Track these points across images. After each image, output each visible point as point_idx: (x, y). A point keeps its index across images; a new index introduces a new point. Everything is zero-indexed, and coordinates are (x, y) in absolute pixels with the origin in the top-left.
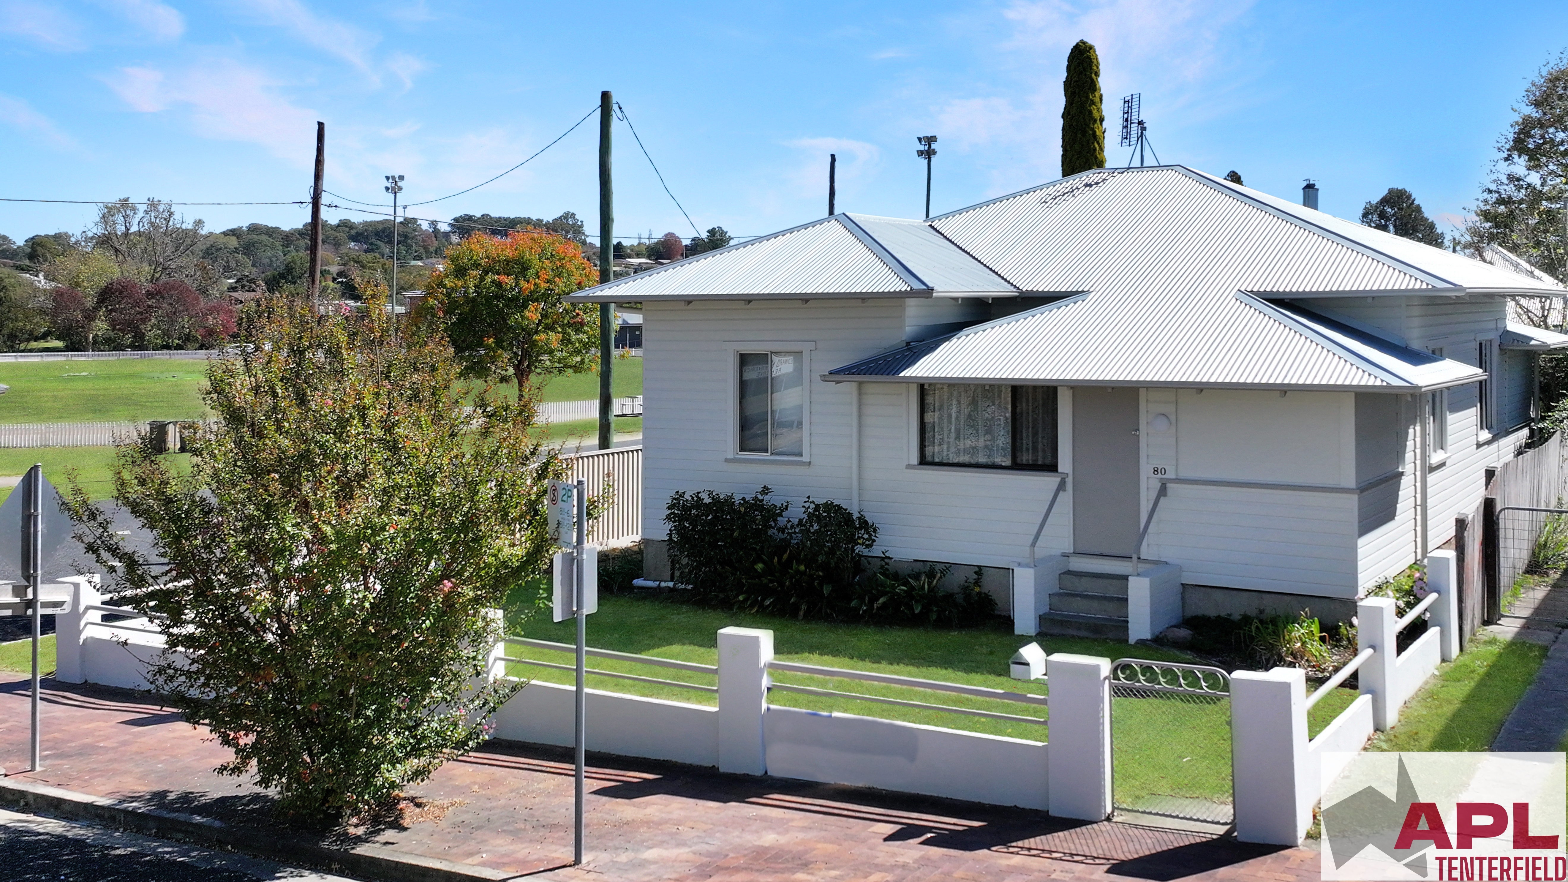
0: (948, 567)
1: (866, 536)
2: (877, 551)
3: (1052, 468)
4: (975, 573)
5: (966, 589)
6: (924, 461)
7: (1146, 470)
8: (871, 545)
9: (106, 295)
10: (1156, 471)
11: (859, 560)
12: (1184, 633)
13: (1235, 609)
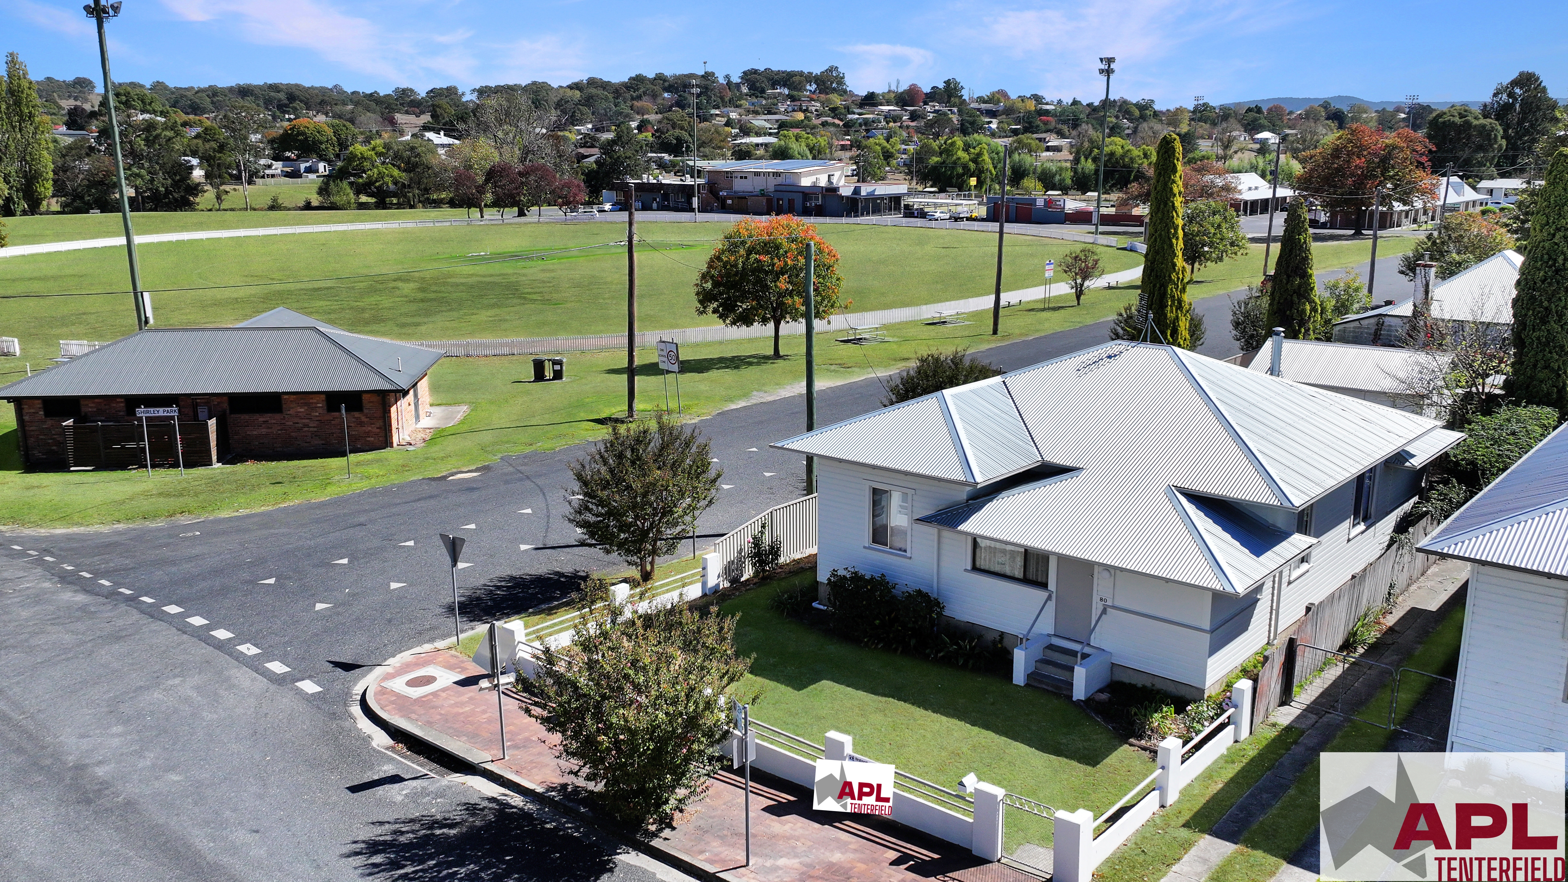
3: (1045, 587)
5: (994, 642)
6: (975, 569)
7: (1096, 599)
9: (492, 174)
10: (1101, 599)
12: (1104, 696)
13: (1139, 681)
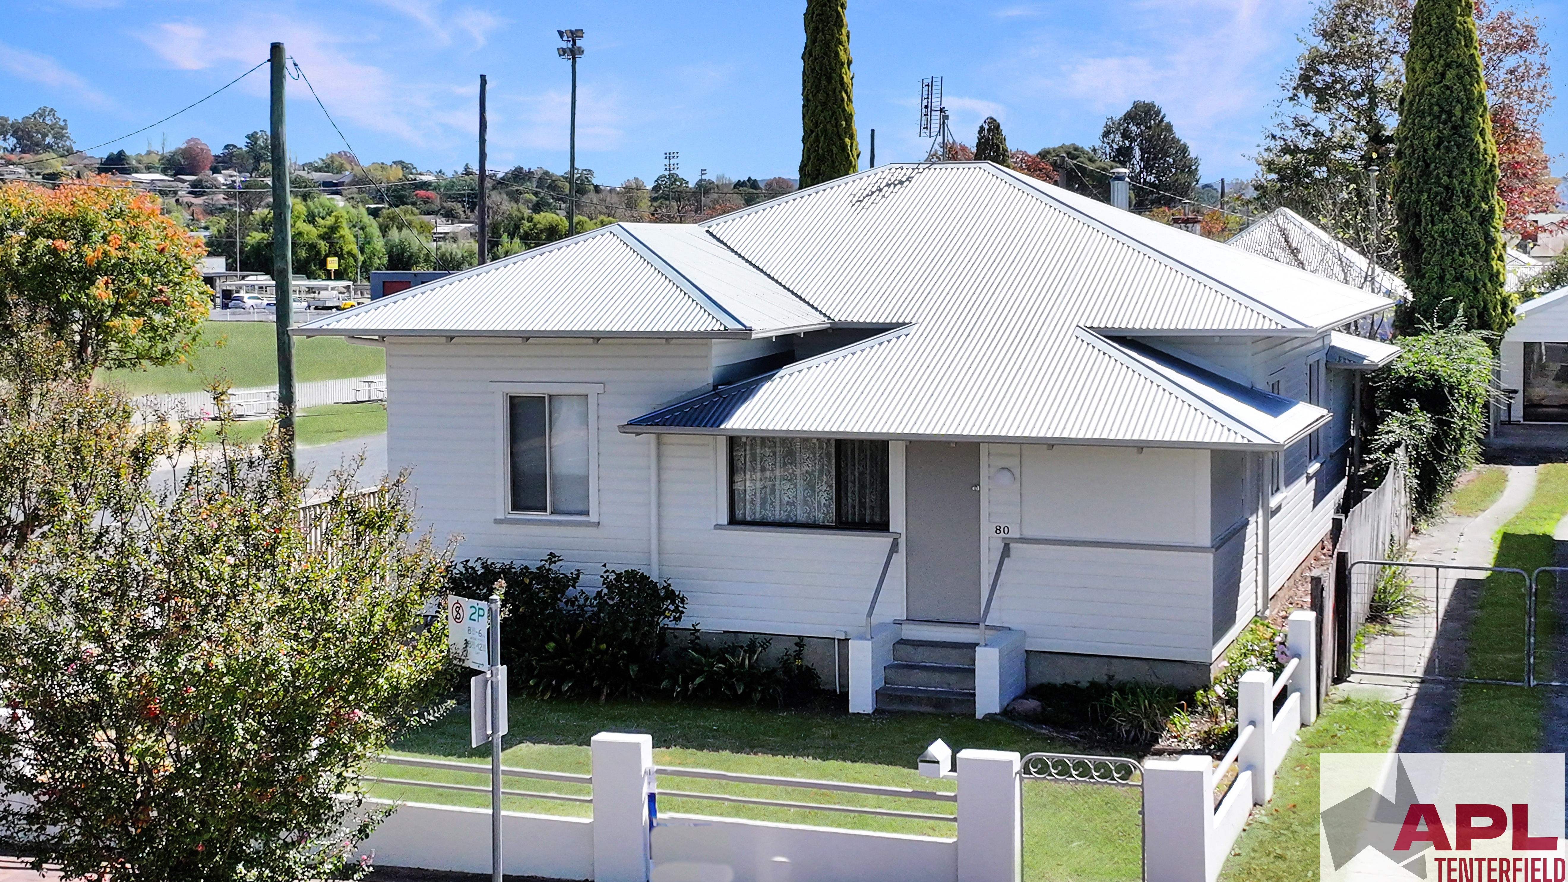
0: (768, 639)
1: (672, 607)
2: (686, 623)
3: (882, 526)
4: (796, 644)
5: (786, 664)
6: (734, 521)
7: (987, 530)
8: (680, 618)
10: (998, 529)
11: (664, 634)
12: (1032, 704)
13: (1083, 676)
